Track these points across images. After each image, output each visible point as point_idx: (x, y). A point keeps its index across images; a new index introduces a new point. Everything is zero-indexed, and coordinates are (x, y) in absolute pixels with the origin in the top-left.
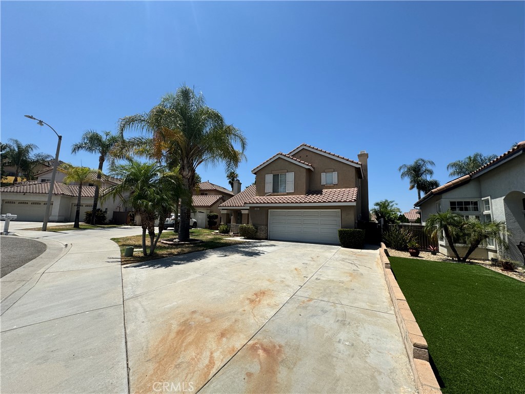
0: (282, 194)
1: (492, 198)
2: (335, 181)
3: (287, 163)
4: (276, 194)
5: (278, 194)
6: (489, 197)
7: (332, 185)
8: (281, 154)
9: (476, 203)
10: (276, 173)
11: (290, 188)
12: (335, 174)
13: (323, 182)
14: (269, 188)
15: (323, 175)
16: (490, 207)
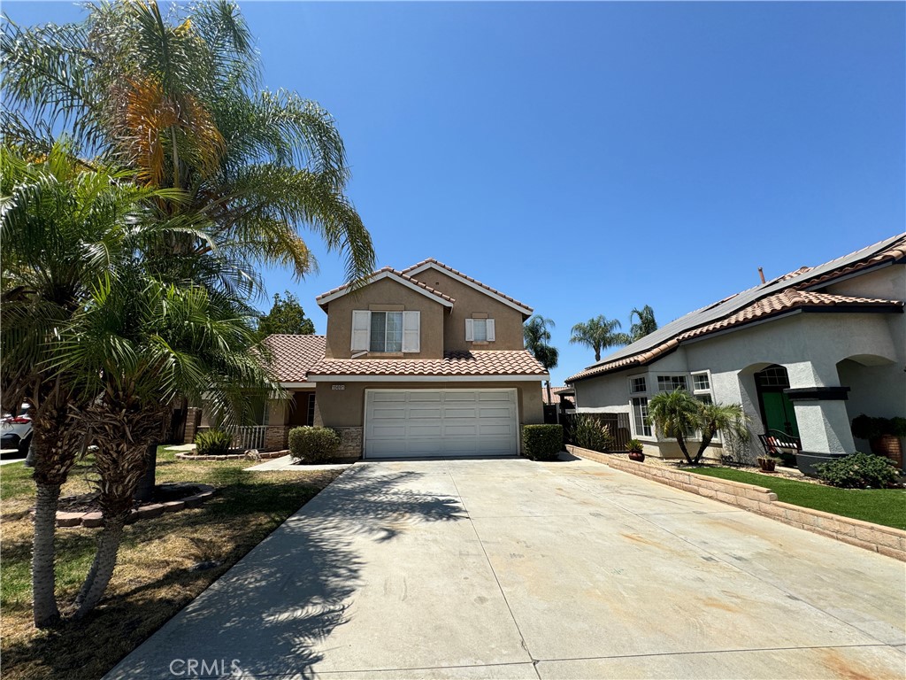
0: (394, 354)
1: (712, 373)
2: (491, 336)
3: (404, 291)
4: (378, 354)
5: (384, 354)
6: (708, 371)
7: (485, 343)
8: (392, 272)
9: (682, 379)
10: (379, 308)
11: (411, 343)
12: (490, 323)
13: (470, 336)
14: (360, 340)
15: (470, 324)
16: (710, 384)
